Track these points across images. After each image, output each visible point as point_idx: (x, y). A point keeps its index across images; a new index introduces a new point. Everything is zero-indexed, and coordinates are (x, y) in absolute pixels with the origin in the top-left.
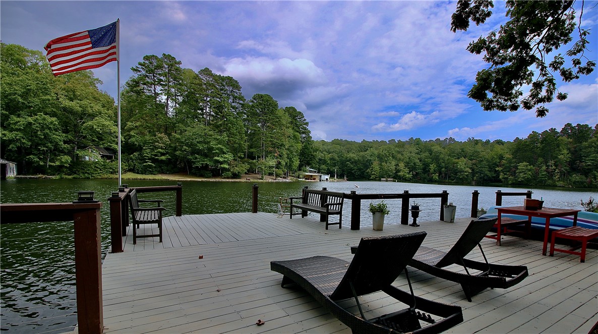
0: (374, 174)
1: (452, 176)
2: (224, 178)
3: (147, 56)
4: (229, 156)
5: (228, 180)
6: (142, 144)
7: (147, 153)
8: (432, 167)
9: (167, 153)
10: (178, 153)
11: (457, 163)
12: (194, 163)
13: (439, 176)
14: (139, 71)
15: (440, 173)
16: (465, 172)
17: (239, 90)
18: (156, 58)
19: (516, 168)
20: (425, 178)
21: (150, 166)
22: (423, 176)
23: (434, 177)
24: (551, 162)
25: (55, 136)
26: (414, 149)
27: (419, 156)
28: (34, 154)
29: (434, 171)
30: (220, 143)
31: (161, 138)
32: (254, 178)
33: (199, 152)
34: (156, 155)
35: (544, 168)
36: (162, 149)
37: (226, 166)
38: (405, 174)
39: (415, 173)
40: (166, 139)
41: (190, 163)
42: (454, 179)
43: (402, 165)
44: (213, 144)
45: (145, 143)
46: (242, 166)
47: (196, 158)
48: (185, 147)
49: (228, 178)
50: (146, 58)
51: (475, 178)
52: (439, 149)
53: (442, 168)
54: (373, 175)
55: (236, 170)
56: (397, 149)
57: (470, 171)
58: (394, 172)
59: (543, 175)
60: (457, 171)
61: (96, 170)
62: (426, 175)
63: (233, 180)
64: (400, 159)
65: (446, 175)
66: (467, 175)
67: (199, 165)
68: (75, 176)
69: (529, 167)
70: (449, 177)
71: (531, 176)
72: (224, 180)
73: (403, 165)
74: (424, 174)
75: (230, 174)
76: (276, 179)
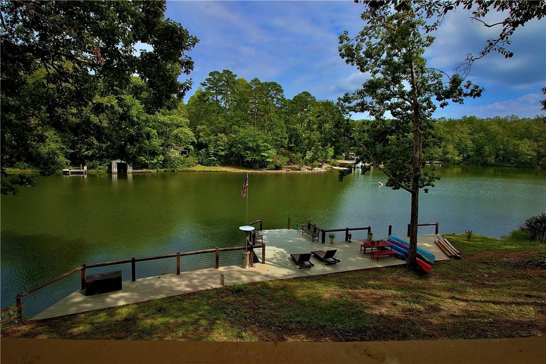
2: (269, 170)
3: (211, 73)
4: (273, 152)
5: (271, 171)
6: (207, 142)
7: (212, 150)
8: (488, 149)
9: (225, 149)
10: (233, 149)
11: (518, 145)
12: (246, 157)
13: (496, 158)
14: (206, 85)
15: (497, 156)
16: (528, 155)
17: (282, 93)
18: (218, 73)
20: (478, 161)
21: (213, 160)
22: (476, 158)
23: (489, 160)
25: (155, 143)
26: (466, 129)
27: (472, 137)
28: (143, 156)
29: (490, 154)
30: (265, 142)
31: (221, 138)
32: (293, 169)
33: (248, 149)
34: (217, 151)
36: (222, 146)
37: (271, 160)
38: (454, 156)
39: (466, 156)
40: (225, 139)
41: (242, 157)
42: (514, 163)
43: (450, 147)
44: (260, 142)
45: (210, 141)
46: (283, 160)
47: (247, 154)
48: (239, 145)
49: (271, 169)
50: (211, 74)
51: (540, 162)
52: (497, 128)
53: (500, 150)
55: (279, 162)
56: (446, 129)
57: (535, 154)
58: (441, 154)
60: (519, 154)
61: (178, 165)
62: (480, 157)
63: (275, 171)
64: (449, 140)
65: (504, 158)
66: (531, 159)
67: (249, 159)
68: (166, 169)
70: (508, 160)
72: (268, 171)
73: (452, 147)
74: (478, 156)
75: (273, 166)
76: (312, 170)
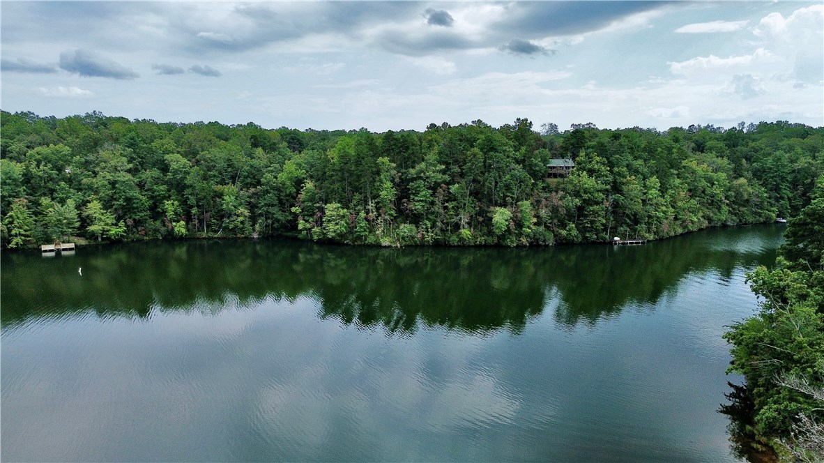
0: (20, 235)
1: (214, 224)
8: (170, 206)
11: (220, 195)
13: (187, 224)
15: (189, 219)
16: (238, 216)
19: (322, 210)
20: (156, 231)
22: (152, 225)
23: (176, 229)
24: (371, 205)
27: (137, 179)
29: (176, 214)
35: (362, 214)
38: (107, 228)
39: (130, 222)
42: (217, 231)
43: (94, 208)
51: (257, 226)
53: (192, 207)
54: (16, 235)
57: (247, 213)
58: (77, 224)
59: (361, 227)
60: (222, 213)
62: (157, 224)
64: (90, 188)
65: (200, 221)
66: (242, 223)
69: (342, 212)
70: (208, 226)
71: (346, 228)
73: (99, 204)
74: (154, 221)
